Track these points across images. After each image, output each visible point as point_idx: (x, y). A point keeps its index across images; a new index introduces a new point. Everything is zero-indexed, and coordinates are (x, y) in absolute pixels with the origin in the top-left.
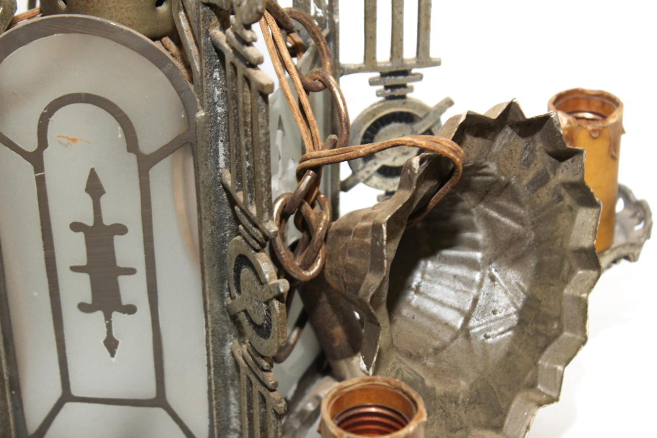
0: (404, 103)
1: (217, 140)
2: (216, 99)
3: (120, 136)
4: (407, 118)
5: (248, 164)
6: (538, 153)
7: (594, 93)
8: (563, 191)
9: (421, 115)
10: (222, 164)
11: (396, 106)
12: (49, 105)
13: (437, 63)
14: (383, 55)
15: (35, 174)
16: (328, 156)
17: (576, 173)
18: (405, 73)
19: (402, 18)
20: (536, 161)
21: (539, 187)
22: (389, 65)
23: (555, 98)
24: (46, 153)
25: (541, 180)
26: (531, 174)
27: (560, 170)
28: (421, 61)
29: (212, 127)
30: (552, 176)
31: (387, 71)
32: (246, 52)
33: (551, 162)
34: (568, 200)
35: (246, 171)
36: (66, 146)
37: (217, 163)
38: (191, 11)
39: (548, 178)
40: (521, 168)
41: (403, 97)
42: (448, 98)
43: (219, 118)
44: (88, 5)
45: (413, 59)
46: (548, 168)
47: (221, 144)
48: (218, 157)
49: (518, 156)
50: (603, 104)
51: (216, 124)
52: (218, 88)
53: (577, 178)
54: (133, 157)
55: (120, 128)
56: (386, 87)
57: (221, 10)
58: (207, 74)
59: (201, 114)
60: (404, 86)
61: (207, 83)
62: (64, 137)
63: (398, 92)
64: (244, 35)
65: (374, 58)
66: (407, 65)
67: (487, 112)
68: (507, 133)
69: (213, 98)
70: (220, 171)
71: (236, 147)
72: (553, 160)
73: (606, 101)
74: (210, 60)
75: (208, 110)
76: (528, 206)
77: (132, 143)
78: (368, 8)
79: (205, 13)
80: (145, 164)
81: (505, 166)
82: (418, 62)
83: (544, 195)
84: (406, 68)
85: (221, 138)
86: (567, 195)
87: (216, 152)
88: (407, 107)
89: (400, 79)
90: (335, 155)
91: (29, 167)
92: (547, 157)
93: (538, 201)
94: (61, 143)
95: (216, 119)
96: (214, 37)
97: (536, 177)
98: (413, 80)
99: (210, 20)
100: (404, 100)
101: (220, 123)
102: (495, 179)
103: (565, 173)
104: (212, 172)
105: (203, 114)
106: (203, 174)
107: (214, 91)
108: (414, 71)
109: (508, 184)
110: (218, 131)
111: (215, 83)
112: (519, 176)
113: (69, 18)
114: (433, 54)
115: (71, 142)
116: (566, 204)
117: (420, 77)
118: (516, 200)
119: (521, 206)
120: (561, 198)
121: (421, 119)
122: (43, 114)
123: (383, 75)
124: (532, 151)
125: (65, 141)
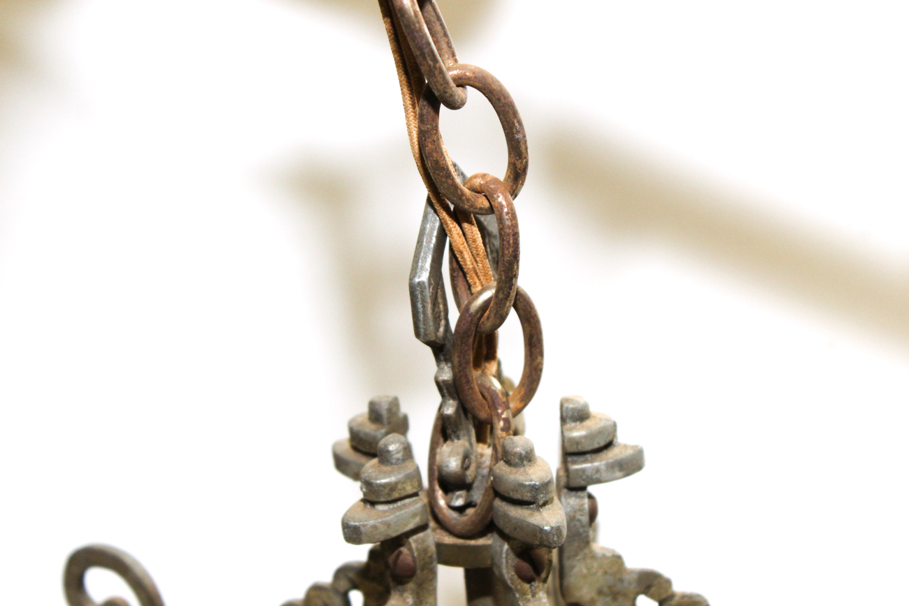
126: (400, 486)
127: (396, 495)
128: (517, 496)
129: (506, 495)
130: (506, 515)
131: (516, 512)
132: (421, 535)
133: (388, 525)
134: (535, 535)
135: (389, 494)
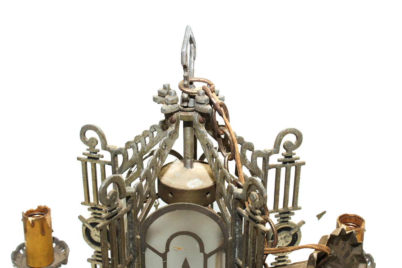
0: (287, 224)
1: (236, 247)
2: (236, 232)
3: (197, 246)
4: (288, 229)
5: (253, 258)
6: (347, 245)
7: (352, 216)
8: (354, 258)
9: (293, 228)
10: (236, 256)
11: (285, 225)
12: (171, 236)
13: (300, 209)
14: (281, 206)
15: (163, 261)
16: (274, 250)
17: (359, 251)
18: (288, 213)
19: (289, 193)
20: (346, 248)
21: (347, 257)
22: (283, 210)
23: (339, 218)
24: (168, 254)
25: (347, 254)
26: (344, 253)
27: (353, 250)
28: (294, 208)
29: (234, 243)
30: (351, 253)
31: (282, 212)
32: (256, 218)
33: (351, 247)
34: (356, 261)
35: (251, 261)
36: (176, 251)
37: (235, 256)
38: (227, 200)
39: (350, 253)
40: (341, 251)
41: (287, 221)
42: (303, 221)
43: (237, 239)
44: (182, 196)
45: (291, 207)
46: (349, 250)
47: (237, 249)
48: (235, 254)
49: (340, 247)
50: (356, 220)
51: (236, 242)
52: (237, 228)
53: (360, 253)
54: (202, 254)
55: (198, 244)
56: (281, 218)
57: (241, 200)
58: (234, 224)
59: (230, 238)
60: (288, 217)
61: (234, 227)
62: (176, 248)
63: (285, 220)
64: (256, 212)
65: (278, 208)
66: (289, 210)
67: (333, 232)
68: (338, 238)
69: (235, 232)
70: (236, 259)
71: (246, 251)
72: (351, 246)
73: (357, 219)
74: (236, 218)
75: (233, 237)
76: (343, 265)
77: (202, 249)
78: (276, 190)
79: (235, 202)
80: (206, 257)
81: (336, 251)
82: (293, 209)
83: (348, 260)
84: (289, 211)
85: (237, 247)
86: (355, 259)
87: (235, 252)
88: (288, 225)
89: (286, 215)
90: (277, 250)
91: (161, 259)
92: (349, 246)
93: (346, 262)
94: (174, 250)
95: (236, 240)
96: (238, 210)
97: (346, 254)
98: (291, 215)
99: (237, 204)
100: (287, 223)
101: (237, 241)
102: (332, 256)
103: (356, 251)
104: (233, 259)
105: (232, 238)
106: (229, 260)
107: (236, 229)
108: (291, 211)
109: (337, 257)
110: (236, 244)
111: (236, 227)
112: (340, 254)
113: (183, 204)
114: (299, 205)
115: (178, 249)
116: (355, 263)
117: (293, 214)
118: (339, 263)
119: (340, 264)
120: (353, 260)
121: (293, 229)
122: (169, 239)
123: (280, 214)
124: (345, 244)
125: (176, 249)
126: (174, 101)
127: (173, 103)
128: (201, 102)
129: (199, 102)
130: (199, 107)
131: (201, 106)
132: (177, 113)
133: (172, 109)
134: (206, 111)
135: (172, 102)
